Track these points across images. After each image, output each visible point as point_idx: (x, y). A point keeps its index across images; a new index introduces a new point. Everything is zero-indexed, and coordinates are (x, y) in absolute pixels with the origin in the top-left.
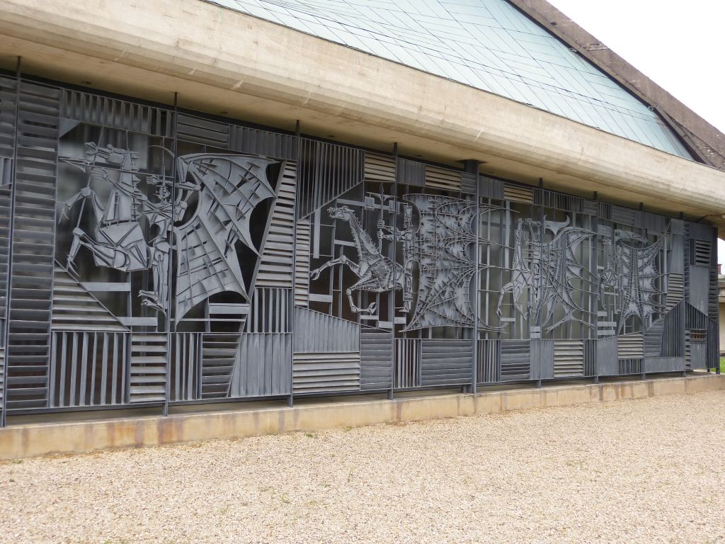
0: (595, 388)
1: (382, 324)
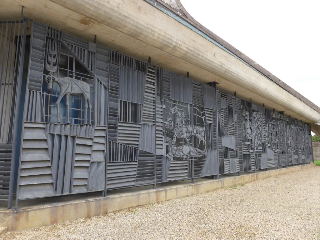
0: (300, 166)
1: (276, 151)
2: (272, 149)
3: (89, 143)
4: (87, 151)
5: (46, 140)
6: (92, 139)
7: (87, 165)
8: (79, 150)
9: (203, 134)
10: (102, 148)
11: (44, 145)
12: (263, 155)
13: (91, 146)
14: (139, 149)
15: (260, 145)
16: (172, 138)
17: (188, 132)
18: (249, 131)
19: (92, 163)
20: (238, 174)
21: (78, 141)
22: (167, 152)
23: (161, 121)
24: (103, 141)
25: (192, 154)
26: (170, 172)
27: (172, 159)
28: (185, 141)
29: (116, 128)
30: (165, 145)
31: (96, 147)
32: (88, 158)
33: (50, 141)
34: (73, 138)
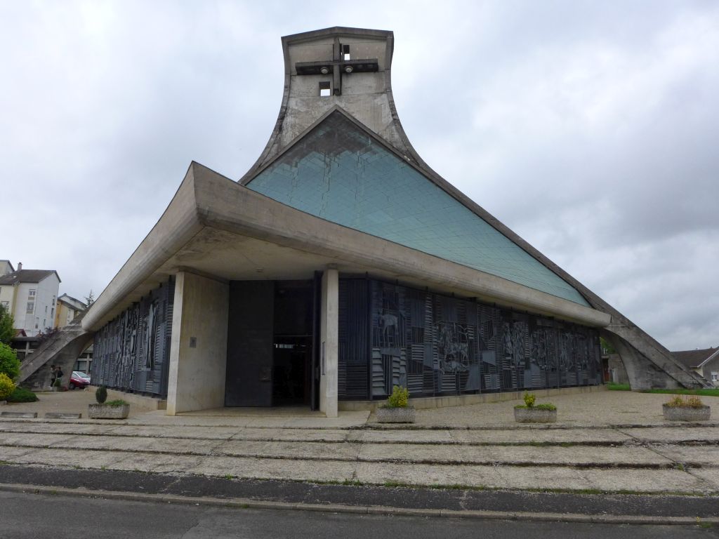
0: (579, 388)
1: (543, 367)
2: (538, 365)
3: (398, 360)
4: (398, 365)
5: (380, 359)
6: (399, 357)
7: (398, 375)
8: (394, 365)
9: (466, 350)
10: (405, 363)
11: (379, 362)
12: (526, 372)
13: (399, 362)
14: (424, 364)
15: (522, 360)
16: (444, 354)
17: (455, 349)
18: (509, 344)
19: (400, 374)
20: (498, 391)
21: (393, 359)
22: (441, 367)
23: (436, 340)
24: (404, 358)
25: (458, 369)
26: (443, 384)
27: (444, 373)
28: (453, 358)
29: (410, 348)
30: (439, 361)
31: (401, 363)
32: (398, 371)
33: (382, 359)
34: (391, 356)
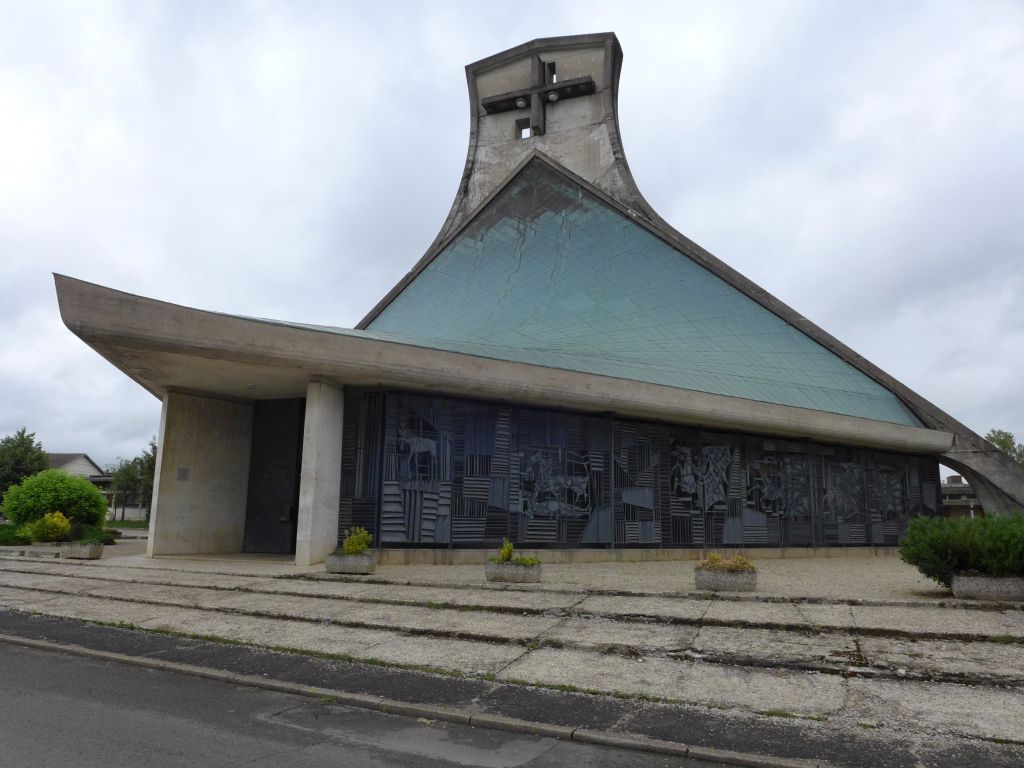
0: (873, 549)
1: (774, 514)
2: (761, 510)
3: (436, 497)
4: (434, 504)
5: (399, 495)
7: (434, 518)
8: (426, 504)
9: (584, 486)
10: (448, 502)
11: (397, 499)
12: (730, 521)
13: (436, 500)
14: (488, 504)
15: (720, 503)
17: (557, 484)
18: (689, 479)
19: (439, 516)
21: (426, 496)
22: (525, 508)
23: (517, 472)
24: (448, 495)
25: (563, 512)
26: (529, 533)
27: (532, 517)
28: (552, 495)
29: (462, 482)
30: (521, 500)
31: (441, 501)
32: (434, 512)
33: (403, 496)
34: (421, 493)
